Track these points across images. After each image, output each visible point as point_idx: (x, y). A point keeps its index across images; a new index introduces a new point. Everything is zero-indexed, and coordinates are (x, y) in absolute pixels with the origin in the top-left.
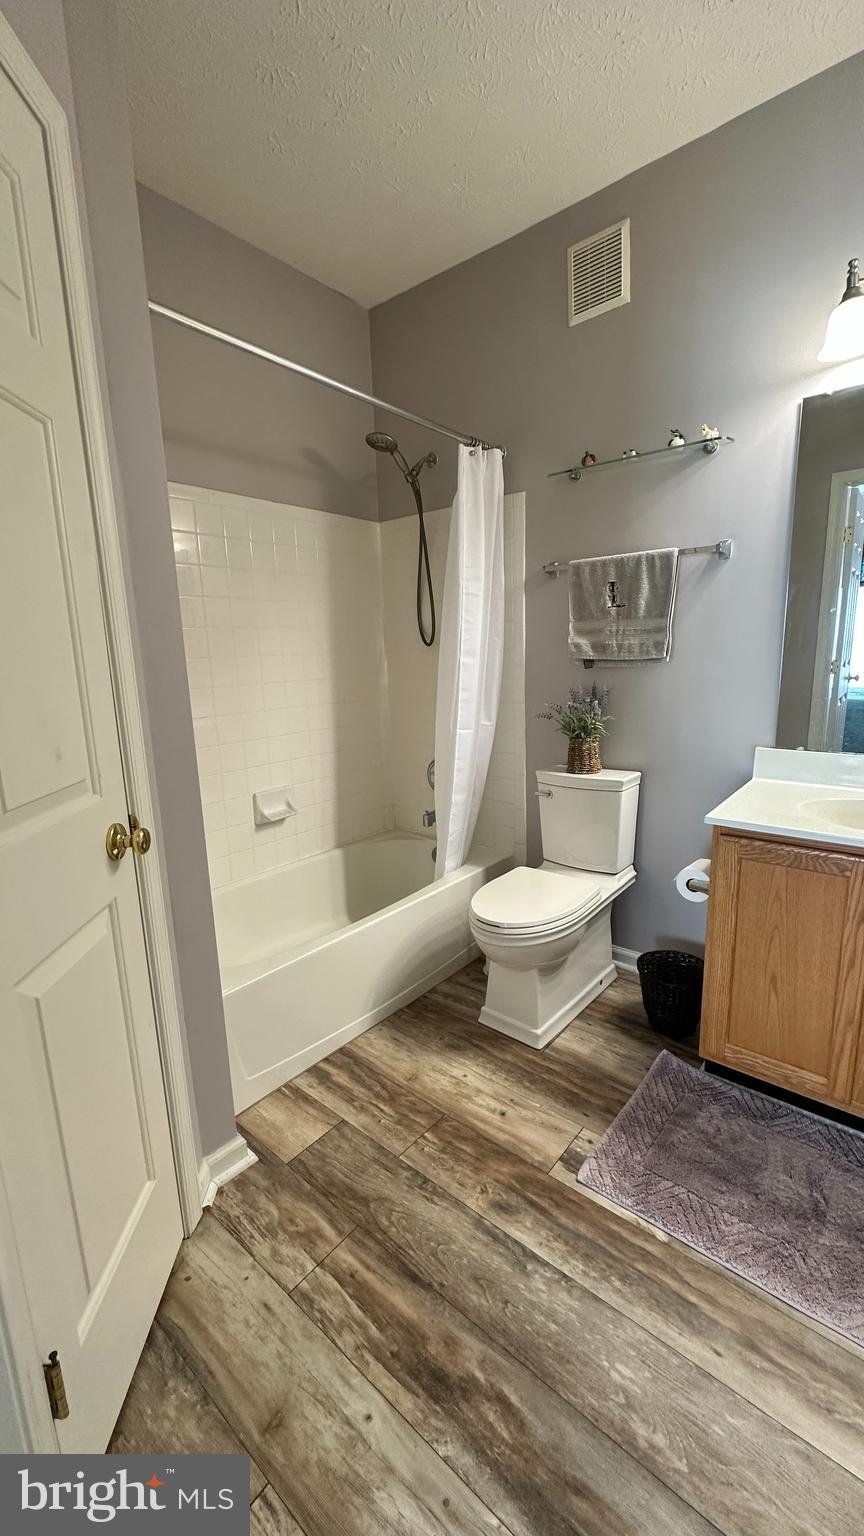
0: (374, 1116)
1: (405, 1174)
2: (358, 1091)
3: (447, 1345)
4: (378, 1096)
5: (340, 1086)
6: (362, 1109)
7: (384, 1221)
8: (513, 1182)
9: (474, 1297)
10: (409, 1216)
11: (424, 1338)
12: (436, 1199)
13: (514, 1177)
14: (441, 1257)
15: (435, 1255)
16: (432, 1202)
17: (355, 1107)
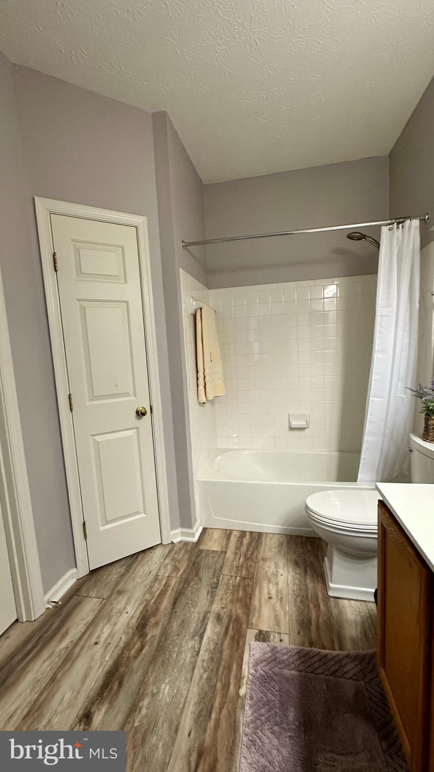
0: (235, 558)
1: (215, 580)
2: (244, 548)
3: (155, 623)
4: (246, 555)
5: (242, 542)
6: (236, 554)
7: (192, 584)
8: (234, 616)
9: (176, 624)
10: (198, 590)
11: (155, 616)
12: (210, 594)
13: (237, 616)
14: (187, 606)
15: (186, 605)
16: (208, 594)
17: (235, 551)
